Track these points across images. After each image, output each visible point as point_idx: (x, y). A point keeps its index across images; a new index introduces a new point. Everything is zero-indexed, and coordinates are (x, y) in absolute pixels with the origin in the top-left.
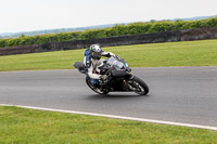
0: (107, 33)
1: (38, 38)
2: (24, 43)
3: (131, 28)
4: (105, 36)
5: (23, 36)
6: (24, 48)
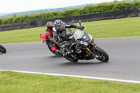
0: (80, 12)
1: (27, 17)
2: (16, 21)
4: (79, 15)
5: (15, 16)
6: (16, 26)
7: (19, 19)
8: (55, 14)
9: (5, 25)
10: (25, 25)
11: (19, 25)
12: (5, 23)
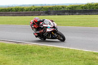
0: (82, 7)
1: (42, 8)
2: (34, 10)
3: (96, 5)
4: (81, 9)
5: (34, 6)
6: (35, 13)
7: (36, 9)
8: (63, 7)
9: (26, 12)
10: (41, 13)
11: (37, 13)
12: (26, 11)
